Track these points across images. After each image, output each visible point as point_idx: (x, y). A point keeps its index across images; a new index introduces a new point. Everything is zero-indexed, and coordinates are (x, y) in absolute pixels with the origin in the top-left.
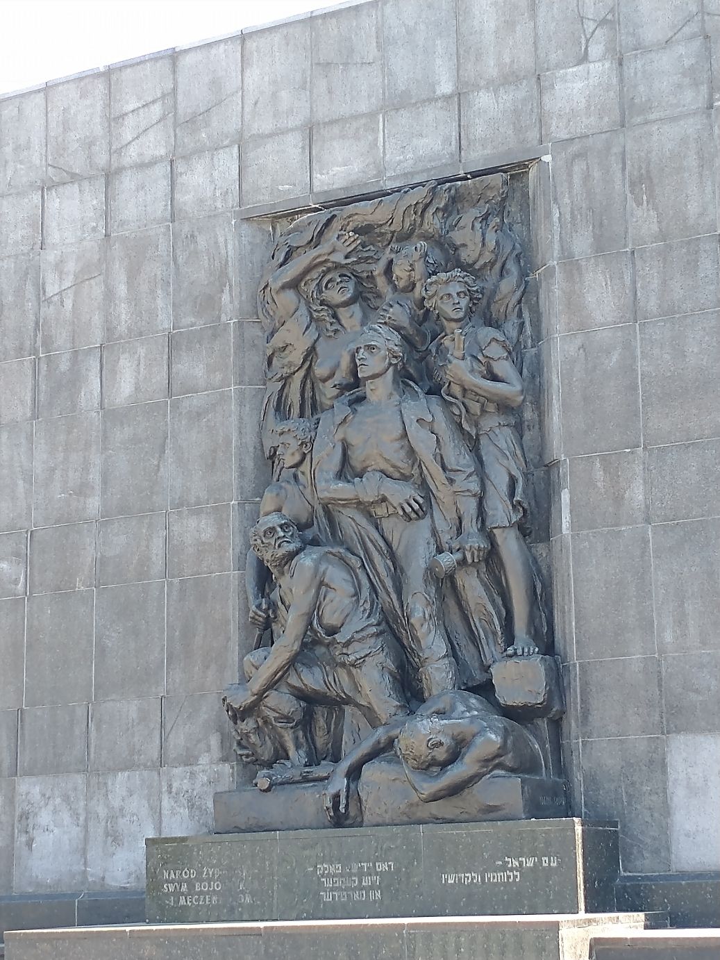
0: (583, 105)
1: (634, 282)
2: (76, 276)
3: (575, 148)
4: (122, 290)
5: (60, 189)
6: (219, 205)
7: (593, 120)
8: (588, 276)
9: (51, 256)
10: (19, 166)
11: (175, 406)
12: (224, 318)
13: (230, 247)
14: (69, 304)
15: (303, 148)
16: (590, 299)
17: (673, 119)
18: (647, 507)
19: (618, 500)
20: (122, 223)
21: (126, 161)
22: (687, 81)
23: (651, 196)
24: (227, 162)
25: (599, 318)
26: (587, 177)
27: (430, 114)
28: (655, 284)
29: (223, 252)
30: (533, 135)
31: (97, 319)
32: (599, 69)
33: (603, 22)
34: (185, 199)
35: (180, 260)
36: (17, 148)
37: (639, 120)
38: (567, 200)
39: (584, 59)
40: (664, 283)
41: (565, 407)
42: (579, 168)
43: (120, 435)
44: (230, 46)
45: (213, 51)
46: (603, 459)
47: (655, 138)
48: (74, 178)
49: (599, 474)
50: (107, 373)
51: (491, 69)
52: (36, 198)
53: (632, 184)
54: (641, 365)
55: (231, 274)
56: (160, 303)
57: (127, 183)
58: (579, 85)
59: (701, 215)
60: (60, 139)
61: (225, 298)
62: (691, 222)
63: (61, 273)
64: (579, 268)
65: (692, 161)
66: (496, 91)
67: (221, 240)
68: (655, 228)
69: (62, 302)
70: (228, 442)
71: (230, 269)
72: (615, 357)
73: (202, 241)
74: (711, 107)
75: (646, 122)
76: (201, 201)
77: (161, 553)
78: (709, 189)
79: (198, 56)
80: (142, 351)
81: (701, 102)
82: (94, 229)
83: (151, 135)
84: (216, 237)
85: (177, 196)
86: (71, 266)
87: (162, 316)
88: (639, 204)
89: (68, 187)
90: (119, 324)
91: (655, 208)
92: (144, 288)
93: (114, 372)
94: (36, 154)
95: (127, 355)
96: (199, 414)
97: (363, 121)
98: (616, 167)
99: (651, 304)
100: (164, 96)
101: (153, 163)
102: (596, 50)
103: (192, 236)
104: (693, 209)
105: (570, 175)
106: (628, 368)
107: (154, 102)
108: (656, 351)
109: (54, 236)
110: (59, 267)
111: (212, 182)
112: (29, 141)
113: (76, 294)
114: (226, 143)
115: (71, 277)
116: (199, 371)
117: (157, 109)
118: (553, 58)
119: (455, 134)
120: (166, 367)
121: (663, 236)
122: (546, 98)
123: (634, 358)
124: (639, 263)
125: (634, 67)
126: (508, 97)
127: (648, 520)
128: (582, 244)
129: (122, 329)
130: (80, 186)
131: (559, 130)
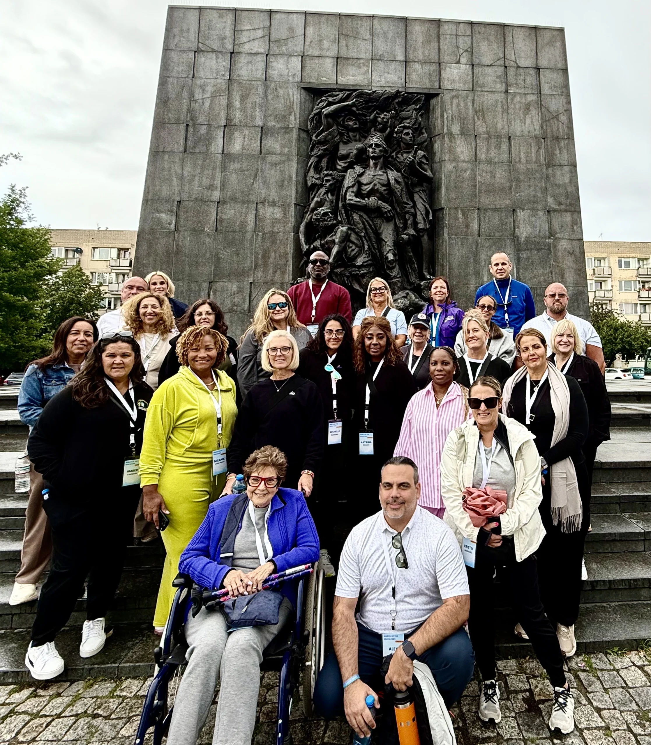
0: (457, 78)
1: (476, 148)
2: (212, 94)
3: (454, 93)
4: (237, 104)
5: (205, 54)
6: (290, 78)
7: (461, 85)
8: (458, 142)
9: (198, 82)
10: (182, 39)
11: (264, 159)
12: (291, 126)
13: (295, 97)
14: (207, 104)
15: (333, 65)
16: (458, 150)
17: (493, 92)
18: (479, 231)
19: (467, 226)
20: (239, 76)
21: (242, 50)
22: (498, 80)
23: (484, 118)
24: (296, 62)
25: (462, 158)
26: (458, 105)
27: (393, 66)
28: (484, 150)
29: (292, 99)
30: (436, 85)
31: (223, 114)
32: (465, 68)
33: (466, 51)
34: (274, 73)
35: (270, 97)
36: (182, 31)
37: (480, 89)
38: (450, 112)
39: (458, 62)
40: (488, 150)
41: (447, 189)
42: (455, 101)
43: (234, 166)
44: (299, 16)
45: (291, 16)
46: (462, 210)
47: (486, 97)
48: (213, 51)
49: (460, 216)
50: (227, 138)
51: (420, 55)
52: (192, 55)
53: (476, 112)
54: (479, 178)
55: (295, 109)
56: (257, 114)
57: (243, 59)
58: (456, 71)
59: (502, 129)
60: (206, 32)
61: (292, 118)
62: (498, 130)
63: (203, 90)
64: (454, 138)
65: (499, 109)
66: (422, 65)
67: (291, 93)
68: (485, 129)
69: (203, 104)
70: (290, 177)
71: (295, 106)
72: (468, 173)
73: (281, 92)
74: (506, 92)
75: (482, 91)
76: (281, 75)
77: (253, 220)
78: (505, 120)
79: (284, 16)
80: (247, 132)
81: (503, 89)
82: (223, 75)
83: (257, 43)
84: (288, 91)
85: (269, 71)
86: (210, 89)
87: (258, 119)
88: (479, 119)
89: (210, 54)
90: (235, 118)
91: (485, 122)
92: (249, 106)
93: (230, 139)
94: (193, 36)
95: (238, 132)
96: (276, 164)
97: (362, 61)
98: (470, 105)
99: (482, 156)
100: (264, 28)
101: (256, 54)
102: (463, 60)
103: (276, 89)
104: (499, 126)
105: (452, 102)
106: (473, 178)
107: (259, 29)
108: (484, 174)
109: (202, 74)
110: (203, 88)
111: (287, 69)
112: (189, 29)
113: (211, 101)
114: (296, 54)
115: (209, 93)
116: (277, 146)
117: (260, 33)
118: (447, 58)
119: (403, 76)
120: (259, 141)
121: (488, 133)
122: (442, 72)
123: (475, 175)
124: (478, 141)
125: (477, 70)
126: (427, 68)
127: (479, 235)
128: (456, 129)
129: (236, 121)
130: (216, 55)
131: (447, 85)
